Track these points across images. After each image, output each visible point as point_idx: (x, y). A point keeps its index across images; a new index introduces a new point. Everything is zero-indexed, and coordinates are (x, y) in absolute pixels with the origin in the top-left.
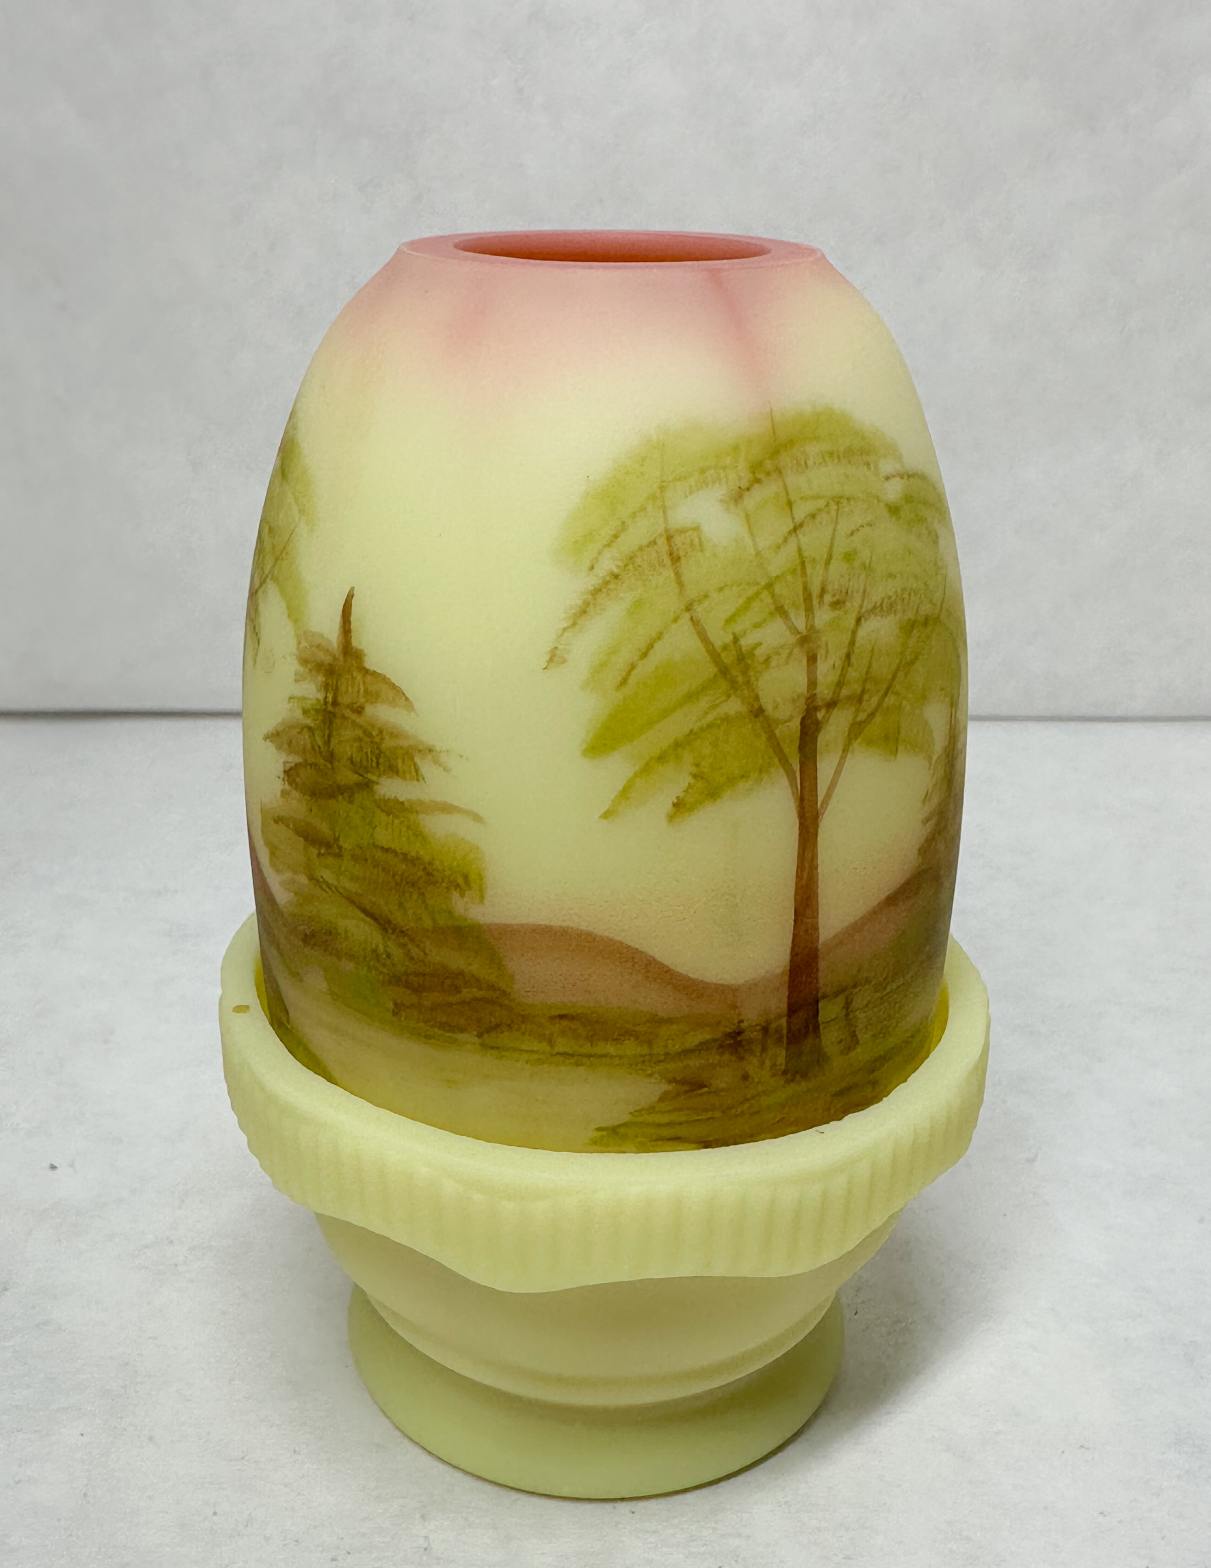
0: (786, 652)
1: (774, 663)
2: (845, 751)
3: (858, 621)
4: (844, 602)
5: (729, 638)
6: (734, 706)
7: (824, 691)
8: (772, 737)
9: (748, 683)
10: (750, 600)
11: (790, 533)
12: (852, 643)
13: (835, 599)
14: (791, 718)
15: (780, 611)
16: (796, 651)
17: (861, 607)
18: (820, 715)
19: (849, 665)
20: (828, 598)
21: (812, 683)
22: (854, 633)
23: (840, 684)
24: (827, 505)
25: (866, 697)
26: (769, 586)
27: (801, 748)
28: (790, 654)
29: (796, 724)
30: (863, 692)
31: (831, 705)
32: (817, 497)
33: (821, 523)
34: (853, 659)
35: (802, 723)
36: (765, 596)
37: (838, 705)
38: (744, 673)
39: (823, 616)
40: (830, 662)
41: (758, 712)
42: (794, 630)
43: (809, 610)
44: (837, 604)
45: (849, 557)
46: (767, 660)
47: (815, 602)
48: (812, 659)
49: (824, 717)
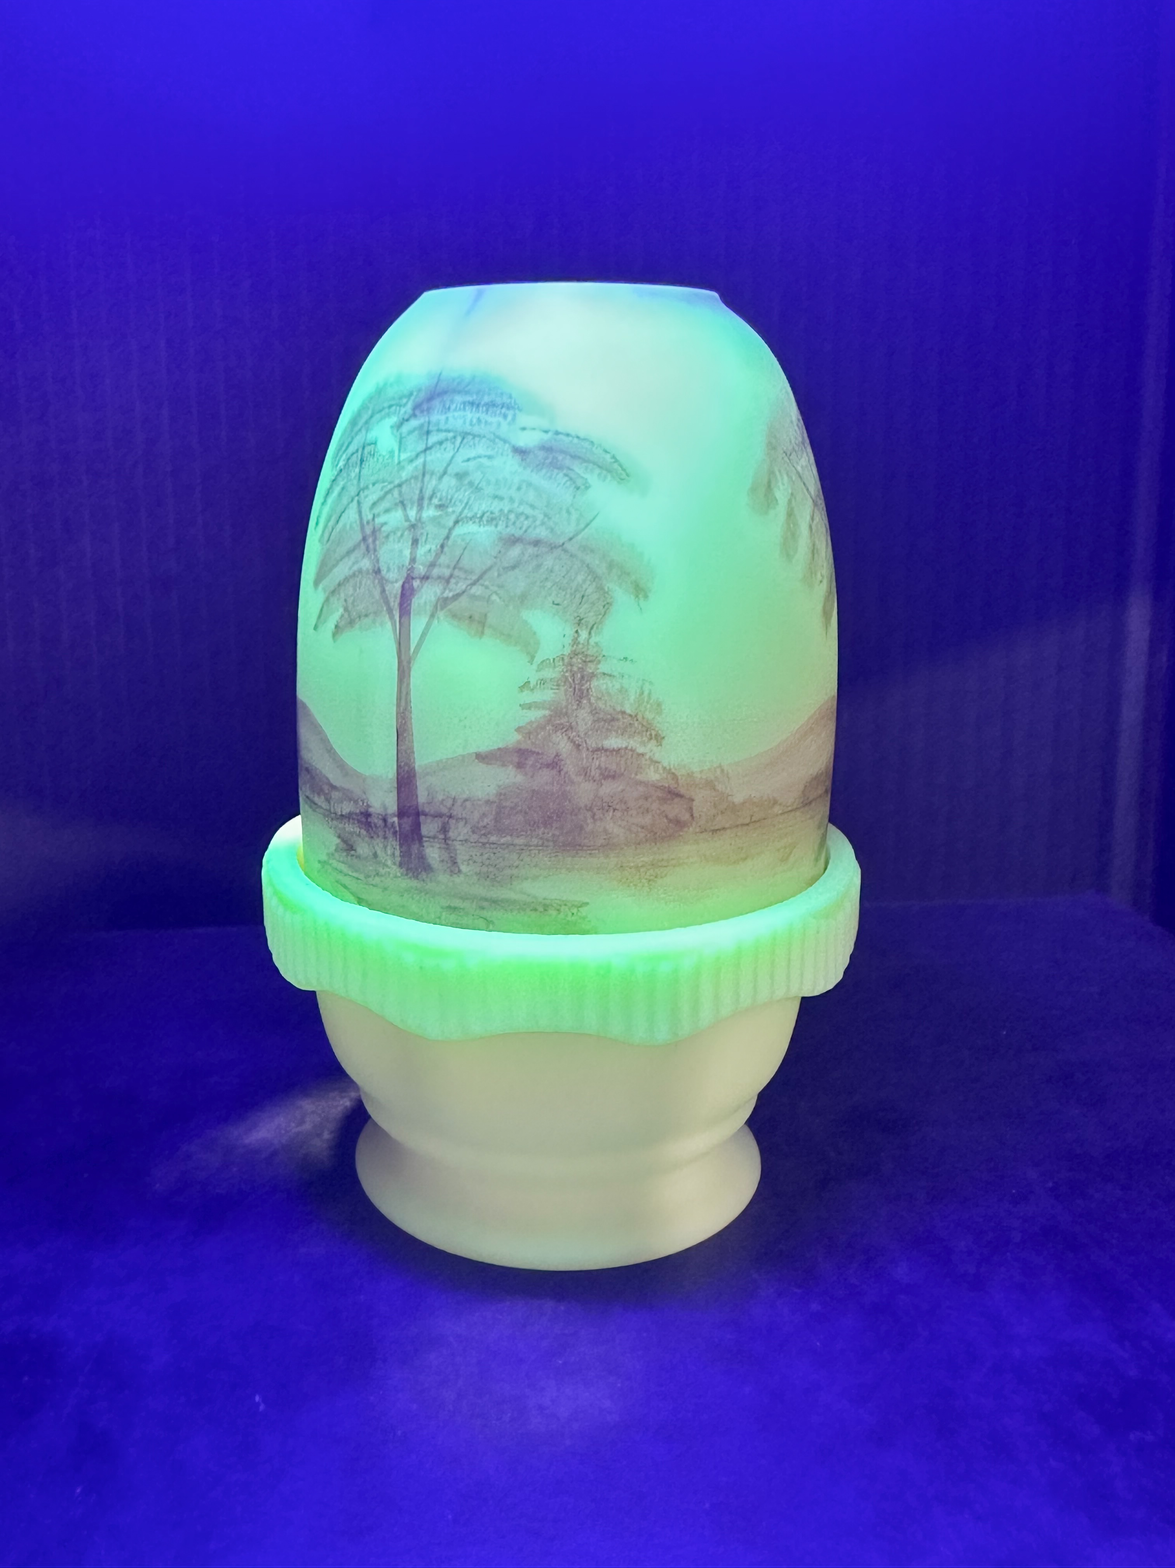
0: (399, 534)
1: (391, 538)
2: (432, 616)
3: (456, 522)
4: (447, 507)
5: (370, 517)
6: (366, 564)
7: (421, 569)
8: (383, 591)
9: (375, 550)
10: (387, 493)
11: (422, 452)
12: (447, 538)
13: (440, 503)
14: (396, 581)
15: (402, 504)
16: (406, 533)
17: (461, 513)
18: (416, 583)
19: (442, 552)
20: (435, 501)
21: (413, 560)
22: (451, 530)
23: (433, 565)
24: (455, 437)
25: (453, 581)
26: (400, 486)
27: (401, 605)
28: (402, 535)
29: (400, 584)
30: (451, 576)
31: (425, 578)
32: (448, 431)
33: (445, 449)
34: (446, 549)
35: (403, 586)
36: (396, 493)
37: (429, 580)
38: (374, 541)
39: (429, 512)
40: (428, 547)
41: (378, 571)
42: (407, 519)
43: (420, 507)
44: (440, 507)
45: (460, 476)
46: (387, 537)
47: (426, 502)
48: (415, 542)
49: (418, 586)
